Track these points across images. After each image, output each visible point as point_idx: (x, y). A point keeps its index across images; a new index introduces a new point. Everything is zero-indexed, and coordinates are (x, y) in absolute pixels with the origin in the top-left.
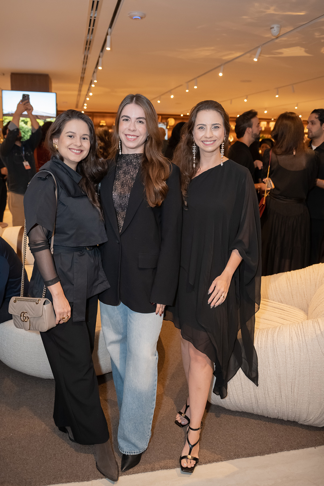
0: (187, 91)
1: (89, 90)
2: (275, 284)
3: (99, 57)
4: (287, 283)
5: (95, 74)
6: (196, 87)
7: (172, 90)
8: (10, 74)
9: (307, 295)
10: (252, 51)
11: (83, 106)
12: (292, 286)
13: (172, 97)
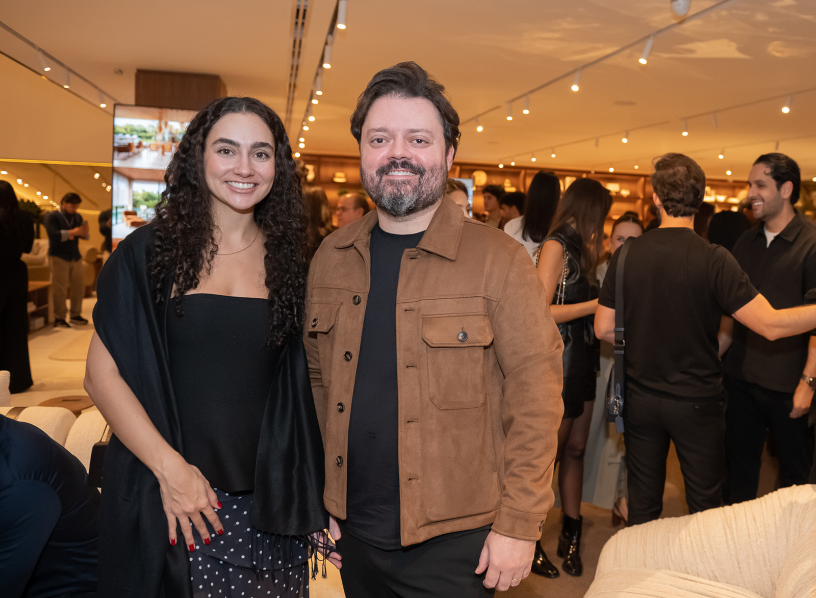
0: (510, 118)
1: (307, 110)
2: (700, 536)
3: (326, 43)
4: (726, 535)
5: (319, 78)
6: (526, 112)
7: (478, 116)
8: (135, 71)
9: (769, 561)
10: (636, 45)
11: (298, 142)
12: (736, 541)
13: (480, 129)
